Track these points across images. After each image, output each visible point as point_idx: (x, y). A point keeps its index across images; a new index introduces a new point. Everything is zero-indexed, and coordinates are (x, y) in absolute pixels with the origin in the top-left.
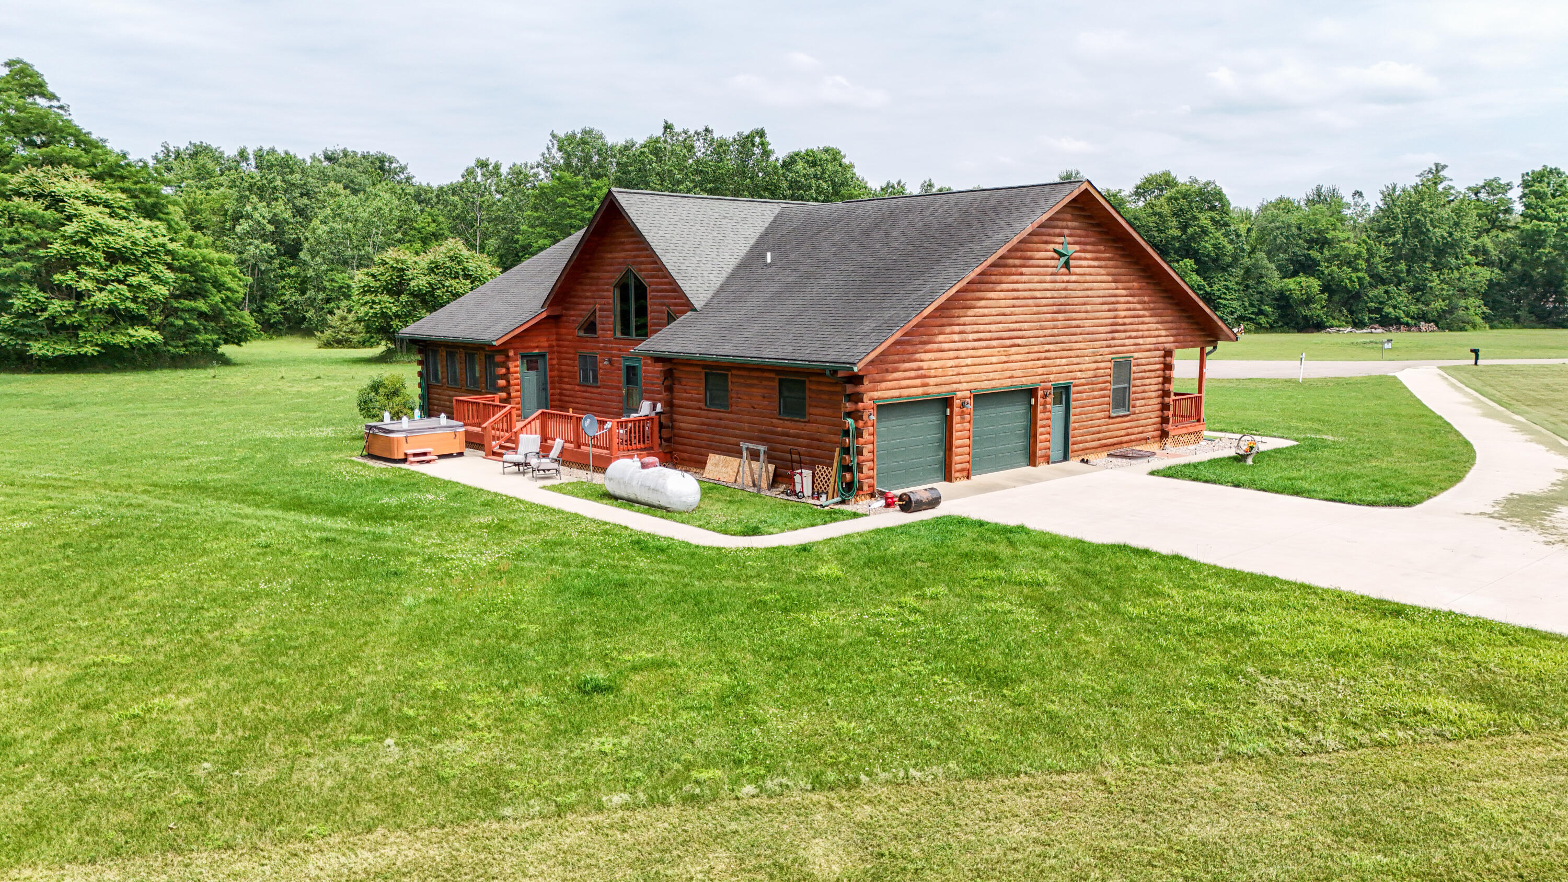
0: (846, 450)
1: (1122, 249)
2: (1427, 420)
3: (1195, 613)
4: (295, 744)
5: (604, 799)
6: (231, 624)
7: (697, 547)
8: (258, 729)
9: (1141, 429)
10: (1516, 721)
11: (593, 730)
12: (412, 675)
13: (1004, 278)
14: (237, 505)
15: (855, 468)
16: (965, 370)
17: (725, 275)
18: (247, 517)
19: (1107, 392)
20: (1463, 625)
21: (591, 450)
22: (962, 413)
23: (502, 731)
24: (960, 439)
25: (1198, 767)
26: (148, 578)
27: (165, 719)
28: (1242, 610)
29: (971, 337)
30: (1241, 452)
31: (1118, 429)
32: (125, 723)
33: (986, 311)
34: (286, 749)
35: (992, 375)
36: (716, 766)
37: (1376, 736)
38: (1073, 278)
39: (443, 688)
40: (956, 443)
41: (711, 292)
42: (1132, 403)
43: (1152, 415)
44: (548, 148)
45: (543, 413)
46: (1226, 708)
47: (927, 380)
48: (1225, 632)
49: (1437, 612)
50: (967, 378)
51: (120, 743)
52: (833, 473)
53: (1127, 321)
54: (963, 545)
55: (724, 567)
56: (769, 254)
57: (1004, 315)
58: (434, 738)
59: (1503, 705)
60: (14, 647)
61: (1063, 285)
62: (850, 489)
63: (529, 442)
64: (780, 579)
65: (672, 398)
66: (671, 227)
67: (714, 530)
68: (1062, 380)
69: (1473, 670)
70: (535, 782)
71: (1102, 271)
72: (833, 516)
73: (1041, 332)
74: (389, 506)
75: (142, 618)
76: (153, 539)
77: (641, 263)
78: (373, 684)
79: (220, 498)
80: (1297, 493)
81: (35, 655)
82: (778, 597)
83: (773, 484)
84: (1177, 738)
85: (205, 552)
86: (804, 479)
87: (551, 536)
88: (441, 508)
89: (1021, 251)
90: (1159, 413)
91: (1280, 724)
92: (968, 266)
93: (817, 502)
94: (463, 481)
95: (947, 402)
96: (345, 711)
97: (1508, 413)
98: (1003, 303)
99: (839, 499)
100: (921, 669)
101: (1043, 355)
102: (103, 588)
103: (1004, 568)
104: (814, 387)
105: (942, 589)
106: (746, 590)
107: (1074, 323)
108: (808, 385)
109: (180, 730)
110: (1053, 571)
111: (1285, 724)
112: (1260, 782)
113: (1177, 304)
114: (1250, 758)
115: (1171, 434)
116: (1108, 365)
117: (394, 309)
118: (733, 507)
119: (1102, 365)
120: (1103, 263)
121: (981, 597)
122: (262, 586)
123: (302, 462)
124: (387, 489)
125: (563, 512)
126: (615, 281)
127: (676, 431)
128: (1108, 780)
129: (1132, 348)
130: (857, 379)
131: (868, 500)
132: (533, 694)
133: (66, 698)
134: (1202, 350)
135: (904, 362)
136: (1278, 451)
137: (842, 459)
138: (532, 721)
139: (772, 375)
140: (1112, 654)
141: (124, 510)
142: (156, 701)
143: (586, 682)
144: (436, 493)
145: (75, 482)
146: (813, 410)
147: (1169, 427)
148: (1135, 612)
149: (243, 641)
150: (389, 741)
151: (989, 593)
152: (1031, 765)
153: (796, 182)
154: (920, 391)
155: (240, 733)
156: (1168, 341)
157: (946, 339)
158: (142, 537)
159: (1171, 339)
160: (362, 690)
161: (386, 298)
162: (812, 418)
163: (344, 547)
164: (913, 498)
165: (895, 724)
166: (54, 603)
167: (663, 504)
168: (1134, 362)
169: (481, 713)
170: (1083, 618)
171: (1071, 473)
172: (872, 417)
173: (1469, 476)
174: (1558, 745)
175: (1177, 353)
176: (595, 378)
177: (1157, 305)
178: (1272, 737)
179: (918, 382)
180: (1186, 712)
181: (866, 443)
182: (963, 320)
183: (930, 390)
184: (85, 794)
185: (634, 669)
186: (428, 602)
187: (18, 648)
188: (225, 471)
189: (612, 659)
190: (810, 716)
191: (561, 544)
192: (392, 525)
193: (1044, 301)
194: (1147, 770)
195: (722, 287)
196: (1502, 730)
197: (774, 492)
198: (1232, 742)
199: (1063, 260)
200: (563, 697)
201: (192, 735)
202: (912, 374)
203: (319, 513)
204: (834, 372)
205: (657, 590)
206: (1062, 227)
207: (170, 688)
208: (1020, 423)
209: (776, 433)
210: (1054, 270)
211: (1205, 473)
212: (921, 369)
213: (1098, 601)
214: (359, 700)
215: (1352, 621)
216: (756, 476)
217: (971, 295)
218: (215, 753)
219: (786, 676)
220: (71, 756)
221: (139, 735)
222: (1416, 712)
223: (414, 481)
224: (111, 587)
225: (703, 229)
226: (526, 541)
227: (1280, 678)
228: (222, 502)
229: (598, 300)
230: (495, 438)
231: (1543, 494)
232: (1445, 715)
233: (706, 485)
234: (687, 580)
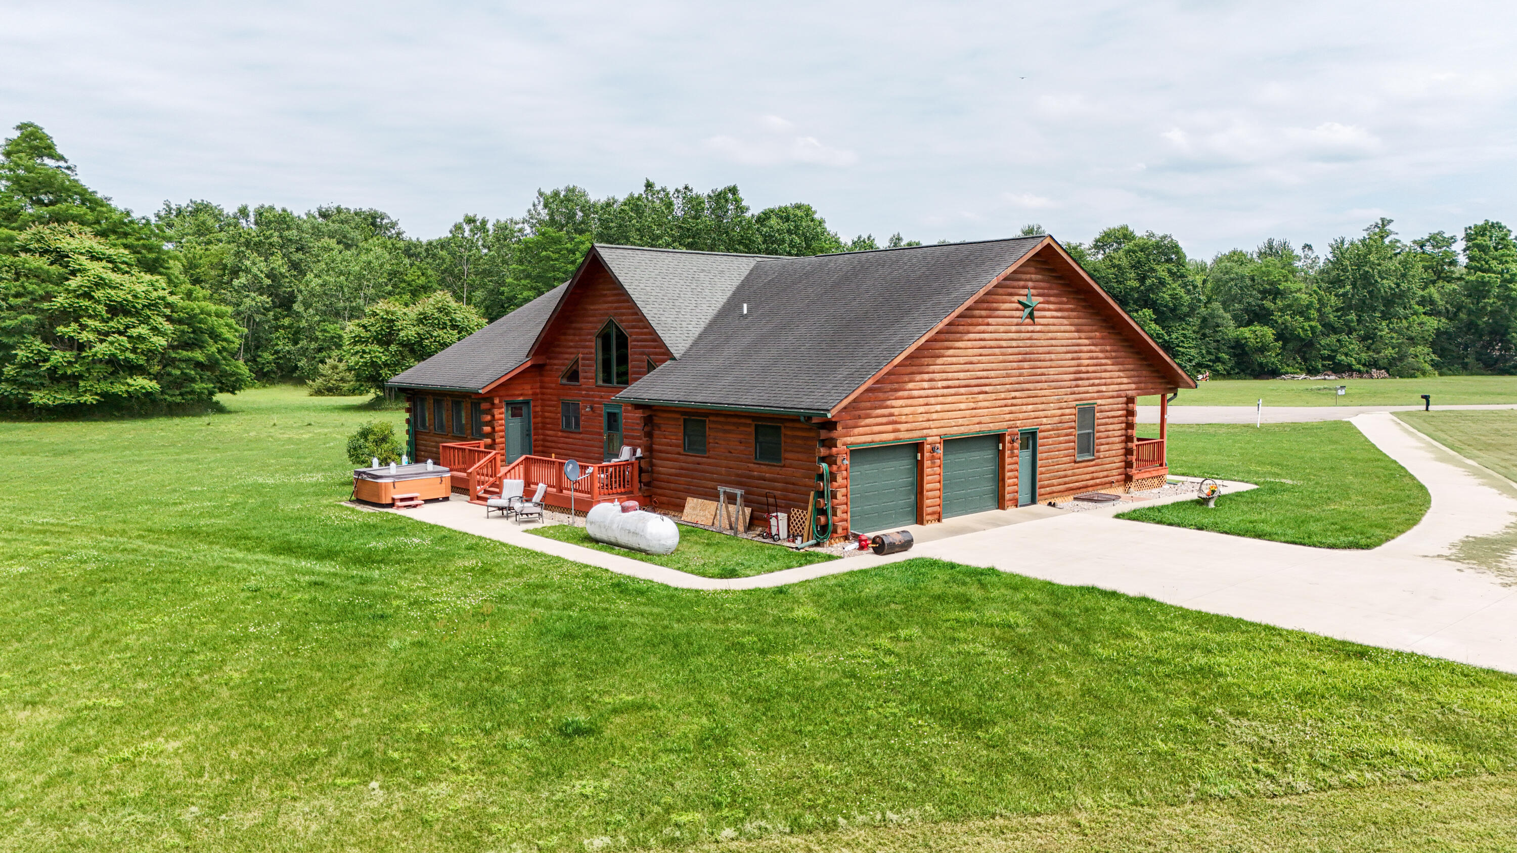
0: (821, 494)
1: (1084, 300)
2: (1383, 464)
3: (1164, 654)
4: (281, 788)
5: (586, 842)
6: (220, 668)
7: (676, 589)
8: (246, 773)
9: (1105, 473)
10: (1481, 763)
11: (575, 773)
12: (397, 717)
13: (971, 328)
14: (228, 550)
15: (829, 512)
16: (935, 416)
17: (703, 325)
18: (238, 561)
19: (1072, 437)
20: (1425, 666)
21: (573, 494)
22: (933, 458)
23: (485, 774)
24: (931, 483)
25: (1171, 809)
26: (141, 622)
27: (154, 762)
28: (1209, 651)
29: (940, 384)
30: (1204, 496)
31: (1084, 473)
33: (954, 360)
34: (272, 792)
35: (961, 421)
36: (695, 808)
37: (1345, 777)
38: (1038, 328)
39: (427, 730)
40: (927, 486)
41: (690, 342)
42: (1097, 448)
43: (1116, 459)
44: (534, 205)
45: (527, 459)
46: (1196, 750)
47: (898, 426)
48: (1194, 674)
49: (1399, 653)
50: (937, 424)
51: (108, 787)
52: (808, 516)
53: (1091, 369)
54: (936, 588)
55: (702, 609)
56: (745, 306)
57: (971, 363)
58: (419, 781)
59: (1468, 746)
60: (8, 691)
61: (1028, 335)
62: (824, 532)
63: (513, 486)
64: (757, 622)
65: (652, 444)
66: (652, 280)
67: (692, 572)
68: (1028, 426)
69: (1437, 712)
70: (518, 825)
71: (1065, 321)
72: (808, 559)
73: (1007, 380)
74: (376, 550)
75: (134, 661)
76: (146, 583)
77: (623, 314)
78: (358, 727)
79: (211, 543)
80: (1259, 536)
81: (28, 699)
82: (755, 639)
83: (750, 527)
84: (1149, 780)
85: (196, 596)
86: (780, 522)
87: (534, 578)
88: (426, 552)
89: (988, 302)
90: (1123, 458)
91: (1250, 765)
92: (937, 317)
93: (793, 545)
94: (448, 526)
95: (917, 447)
96: (330, 754)
97: (1460, 457)
98: (970, 352)
99: (814, 542)
100: (897, 711)
101: (1010, 402)
102: (96, 632)
103: (976, 610)
104: (789, 433)
105: (915, 631)
106: (724, 632)
107: (1039, 371)
108: (783, 430)
109: (168, 774)
110: (1024, 612)
111: (1255, 765)
112: (1232, 825)
113: (1138, 353)
114: (1222, 800)
115: (1135, 478)
116: (1073, 411)
117: (384, 358)
118: (711, 550)
119: (1067, 411)
120: (1066, 314)
121: (954, 639)
122: (252, 630)
123: (293, 507)
124: (374, 533)
125: (545, 555)
126: (597, 332)
127: (655, 475)
128: (1083, 822)
129: (1095, 395)
130: (831, 425)
131: (843, 543)
132: (515, 737)
133: (57, 742)
134: (1163, 397)
135: (876, 408)
136: (1239, 494)
137: (817, 502)
138: (515, 764)
139: (749, 421)
140: (1083, 696)
141: (118, 555)
142: (146, 744)
143: (567, 725)
144: (421, 538)
145: (72, 527)
146: (788, 455)
147: (1133, 471)
148: (1105, 653)
149: (231, 684)
150: (374, 784)
151: (962, 635)
152: (1006, 808)
153: (770, 236)
154: (891, 436)
155: (227, 777)
156: (1130, 388)
157: (917, 386)
158: (135, 581)
159: (1133, 386)
160: (348, 733)
161: (376, 347)
162: (788, 462)
163: (333, 590)
164: (886, 541)
165: (872, 766)
166: (49, 647)
167: (643, 546)
168: (1097, 408)
169: (464, 756)
170: (1054, 659)
171: (1039, 516)
172: (846, 462)
173: (1425, 519)
175: (1139, 399)
176: (577, 424)
177: (1119, 354)
178: (1243, 779)
179: (890, 427)
180: (1158, 754)
181: (840, 487)
182: (932, 368)
183: (901, 435)
184: (74, 839)
185: (615, 711)
186: (413, 644)
187: (13, 692)
188: (218, 517)
189: (593, 702)
190: (788, 759)
191: (543, 587)
192: (379, 568)
193: (1010, 350)
194: (1120, 812)
195: (700, 337)
196: (1468, 771)
197: (751, 534)
198: (1203, 784)
199: (1027, 311)
200: (545, 740)
201: (180, 779)
202: (884, 420)
203: (308, 557)
204: (809, 418)
205: (637, 632)
206: (1026, 280)
207: (160, 731)
208: (989, 468)
209: (753, 477)
210: (1020, 320)
211: (1168, 516)
212: (892, 415)
213: (1068, 643)
214: (345, 743)
215: (1317, 662)
216: (733, 519)
217: (939, 344)
218: (202, 797)
219: (764, 718)
220: (62, 800)
221: (128, 779)
222: (1383, 754)
223: (401, 525)
224: (104, 631)
225: (682, 282)
226: (509, 584)
227: (1249, 720)
228: (214, 546)
229: (581, 350)
230: (480, 483)
231: (1498, 537)
232: (1411, 756)
233: (684, 528)
234: (666, 623)
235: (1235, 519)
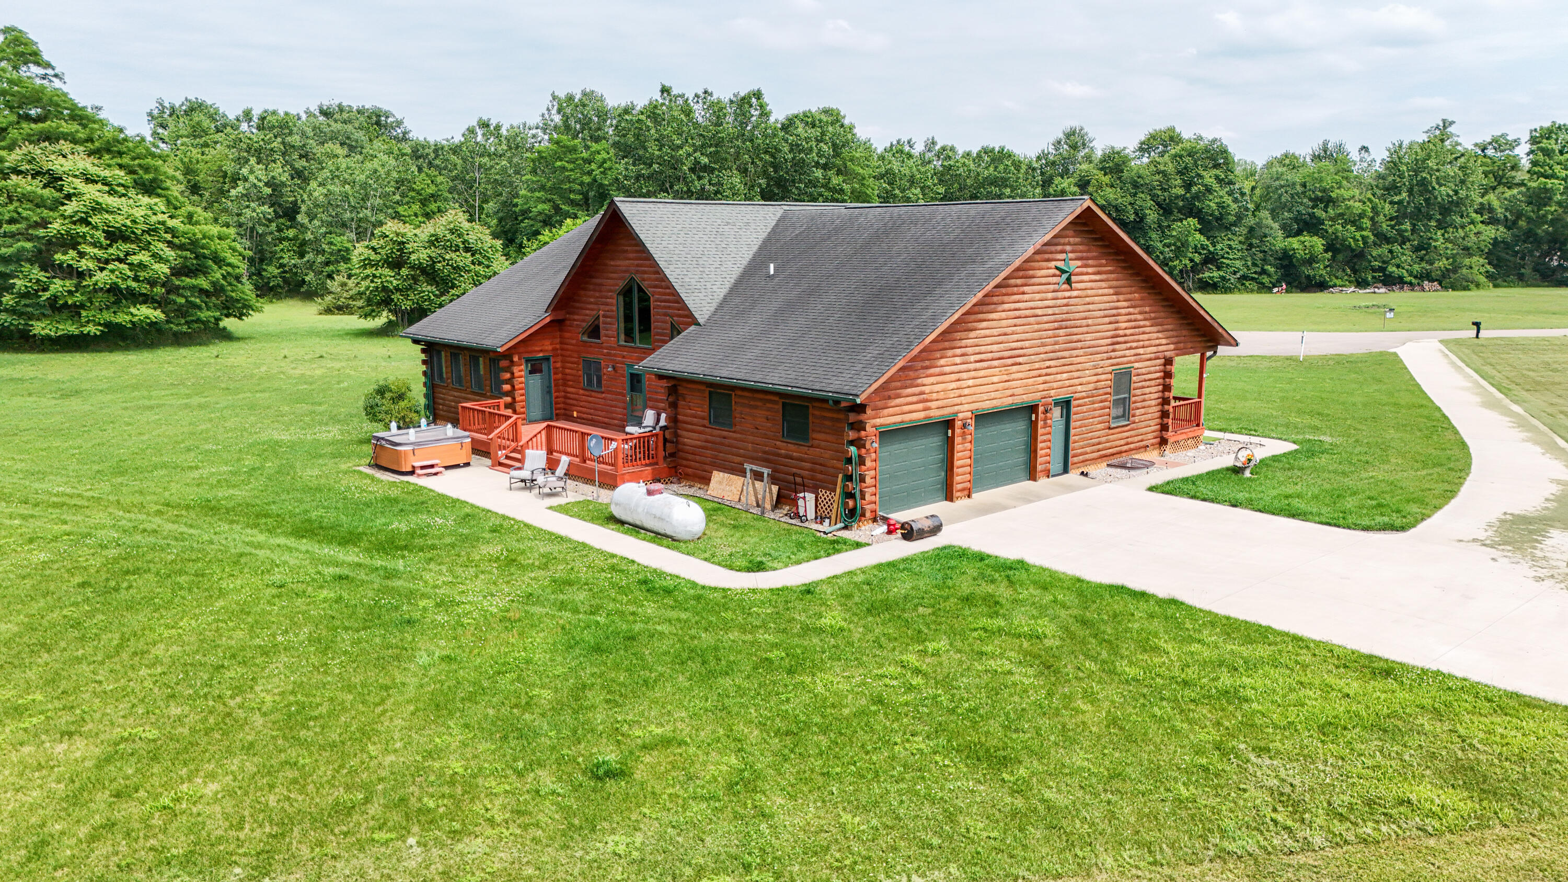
0: (849, 478)
1: (1124, 261)
2: (1426, 413)
3: (1191, 673)
4: (321, 844)
6: (252, 688)
7: (703, 587)
8: (285, 824)
9: (1140, 438)
10: (1496, 813)
11: (606, 825)
12: (430, 753)
13: (1006, 298)
14: (249, 531)
15: (858, 495)
16: (966, 391)
17: (728, 286)
18: (260, 546)
19: (1107, 404)
20: (1449, 688)
21: (597, 466)
22: (964, 434)
23: (519, 826)
24: (961, 460)
25: (1190, 868)
26: (167, 627)
27: (195, 810)
28: (1236, 669)
29: (972, 358)
30: (1239, 464)
31: (1117, 439)
32: (157, 815)
33: (987, 332)
34: (312, 849)
35: (993, 395)
36: (726, 871)
37: (1360, 831)
38: (1075, 293)
39: (460, 770)
40: (957, 463)
41: (714, 305)
42: (1132, 412)
43: (1152, 423)
44: (548, 109)
45: (548, 426)
46: (1217, 795)
47: (929, 404)
48: (1219, 698)
49: (1424, 671)
50: (969, 399)
51: (152, 842)
52: (836, 498)
53: (1128, 332)
54: (964, 586)
55: (729, 615)
56: (772, 266)
57: (1005, 334)
58: (455, 835)
59: (1484, 791)
60: (43, 717)
61: (1065, 301)
62: (852, 515)
64: (784, 631)
65: (677, 414)
66: (674, 237)
67: (719, 564)
68: (1063, 395)
69: (1456, 748)
71: (1103, 284)
72: (836, 546)
73: (1042, 349)
74: (400, 533)
75: (165, 679)
76: (169, 576)
77: (645, 272)
78: (392, 765)
79: (232, 522)
80: (1295, 515)
81: (64, 728)
82: (783, 654)
83: (777, 505)
84: (1168, 833)
85: (222, 593)
86: (807, 502)
87: (560, 571)
88: (450, 535)
89: (1024, 271)
90: (1158, 421)
91: (1269, 813)
92: (970, 291)
93: (820, 527)
94: (471, 500)
95: (949, 424)
96: (367, 801)
97: (1507, 401)
98: (1004, 323)
99: (842, 525)
100: (922, 746)
101: (1044, 371)
102: (124, 640)
103: (1004, 616)
104: (817, 413)
105: (942, 644)
106: (752, 644)
107: (1075, 338)
108: (811, 410)
109: (210, 825)
110: (1054, 618)
111: (1274, 815)
113: (1179, 312)
114: (1240, 857)
115: (1171, 441)
116: (1109, 376)
117: (395, 283)
118: (738, 535)
119: (1103, 377)
120: (1104, 277)
121: (982, 653)
122: (279, 638)
123: (310, 473)
124: (396, 509)
125: (569, 540)
126: (618, 288)
127: (680, 446)
129: (1132, 358)
130: (861, 408)
131: (871, 525)
133: (99, 784)
134: (1203, 355)
135: (906, 387)
136: (1275, 458)
137: (845, 486)
138: (547, 813)
139: (776, 398)
140: (1108, 726)
141: (139, 538)
142: (185, 787)
143: (598, 766)
144: (444, 517)
145: (88, 499)
146: (815, 435)
147: (1170, 435)
148: (1132, 672)
149: (264, 709)
150: (412, 841)
151: (989, 649)
153: (798, 145)
154: (922, 415)
155: (267, 830)
156: (1168, 349)
157: (948, 362)
158: (158, 574)
159: (1172, 347)
160: (383, 774)
161: (387, 271)
162: (815, 442)
163: (358, 586)
164: (915, 526)
165: (898, 818)
166: (79, 660)
167: (669, 533)
168: (1134, 372)
169: (498, 802)
170: (1081, 679)
171: (1071, 489)
172: (875, 445)
173: (1464, 490)
174: (1535, 841)
175: (1178, 360)
176: (599, 383)
177: (1157, 315)
178: (1262, 833)
179: (920, 406)
180: (1179, 801)
181: (868, 470)
182: (964, 342)
183: (932, 413)
185: (645, 747)
186: (442, 659)
187: (47, 718)
188: (234, 486)
189: (623, 735)
190: (817, 808)
191: (570, 583)
192: (403, 557)
193: (1045, 319)
194: (1140, 873)
195: (725, 299)
196: (1483, 824)
197: (779, 514)
198: (1222, 838)
199: (1065, 276)
200: (577, 783)
201: (220, 832)
202: (915, 399)
203: (330, 540)
204: (837, 402)
205: (665, 645)
206: (1064, 244)
207: (197, 770)
208: (1021, 439)
209: (779, 455)
210: (1056, 287)
211: (1203, 489)
212: (922, 393)
213: (1094, 659)
214: (380, 787)
215: (1342, 683)
216: (760, 497)
217: (973, 317)
218: (245, 855)
219: (792, 756)
220: (107, 858)
221: (171, 831)
222: (1401, 802)
223: (422, 499)
224: (132, 639)
225: (706, 238)
226: (535, 579)
227: (1270, 758)
228: (235, 526)
229: (602, 307)
230: (501, 447)
231: (1536, 514)
232: (1428, 805)
233: (710, 505)
234: (693, 632)
235: (1270, 492)
